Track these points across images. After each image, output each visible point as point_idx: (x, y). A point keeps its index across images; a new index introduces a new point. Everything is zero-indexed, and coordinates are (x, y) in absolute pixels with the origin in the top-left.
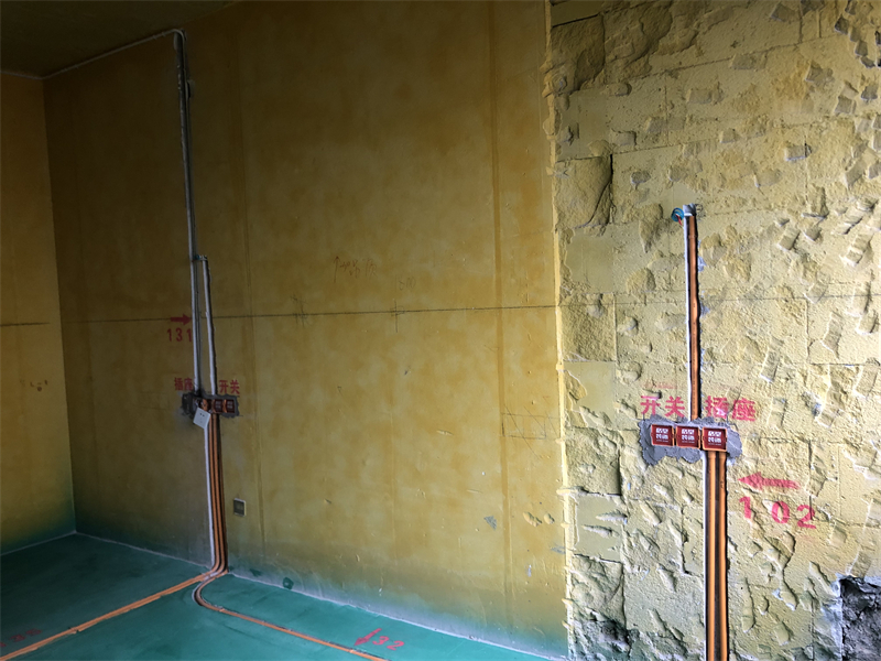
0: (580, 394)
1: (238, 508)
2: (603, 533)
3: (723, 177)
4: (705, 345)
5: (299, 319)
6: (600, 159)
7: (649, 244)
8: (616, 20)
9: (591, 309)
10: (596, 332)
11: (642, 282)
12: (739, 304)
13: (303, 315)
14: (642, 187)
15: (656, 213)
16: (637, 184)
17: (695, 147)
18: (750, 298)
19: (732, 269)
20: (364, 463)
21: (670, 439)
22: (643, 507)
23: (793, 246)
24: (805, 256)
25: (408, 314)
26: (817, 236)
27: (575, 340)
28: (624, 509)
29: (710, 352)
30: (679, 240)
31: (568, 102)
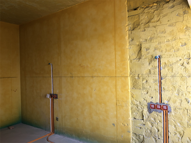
0: (134, 97)
1: (57, 119)
2: (139, 128)
3: (166, 49)
4: (162, 87)
5: (72, 78)
6: (138, 45)
7: (149, 64)
8: (142, 15)
9: (137, 78)
10: (138, 83)
11: (148, 72)
12: (170, 78)
13: (72, 77)
14: (148, 51)
15: (151, 57)
16: (147, 50)
17: (160, 43)
19: (168, 70)
20: (85, 110)
21: (155, 107)
22: (148, 123)
24: (185, 67)
25: (96, 77)
27: (133, 84)
28: (144, 123)
29: (164, 88)
30: (156, 63)
31: (131, 33)
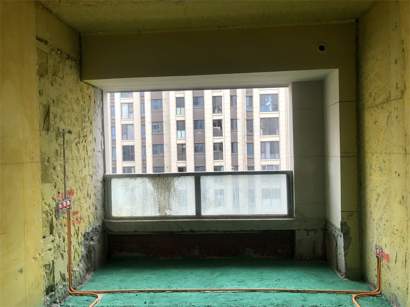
18: (72, 159)
23: (76, 145)
26: (79, 143)
